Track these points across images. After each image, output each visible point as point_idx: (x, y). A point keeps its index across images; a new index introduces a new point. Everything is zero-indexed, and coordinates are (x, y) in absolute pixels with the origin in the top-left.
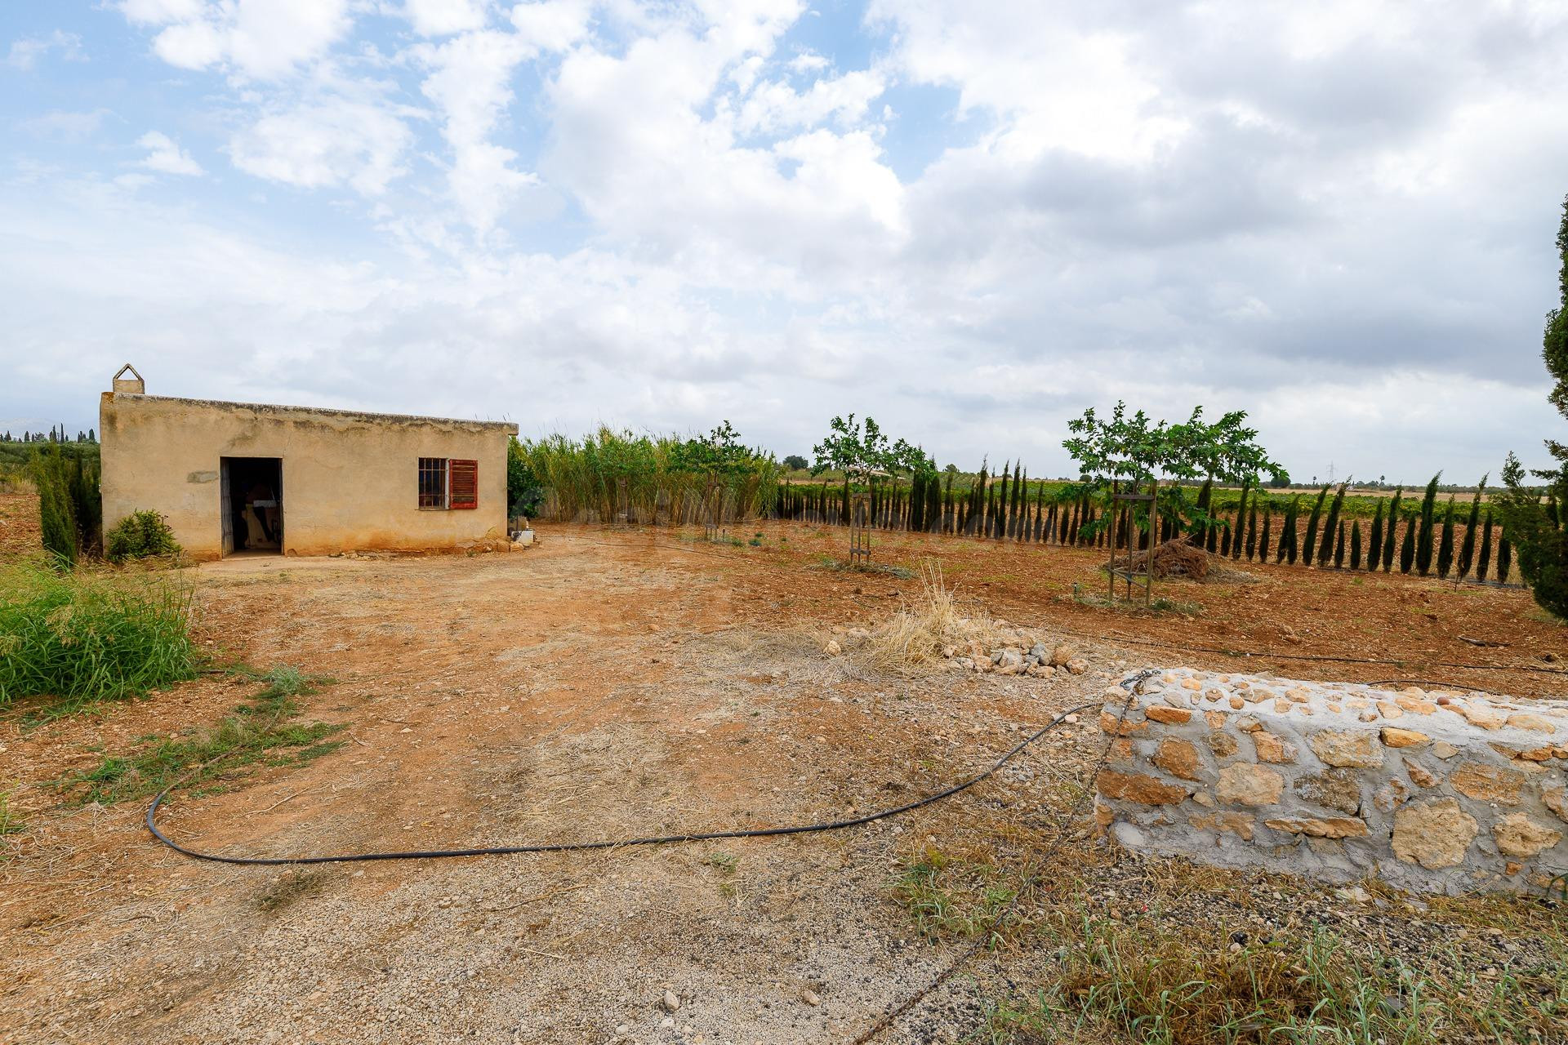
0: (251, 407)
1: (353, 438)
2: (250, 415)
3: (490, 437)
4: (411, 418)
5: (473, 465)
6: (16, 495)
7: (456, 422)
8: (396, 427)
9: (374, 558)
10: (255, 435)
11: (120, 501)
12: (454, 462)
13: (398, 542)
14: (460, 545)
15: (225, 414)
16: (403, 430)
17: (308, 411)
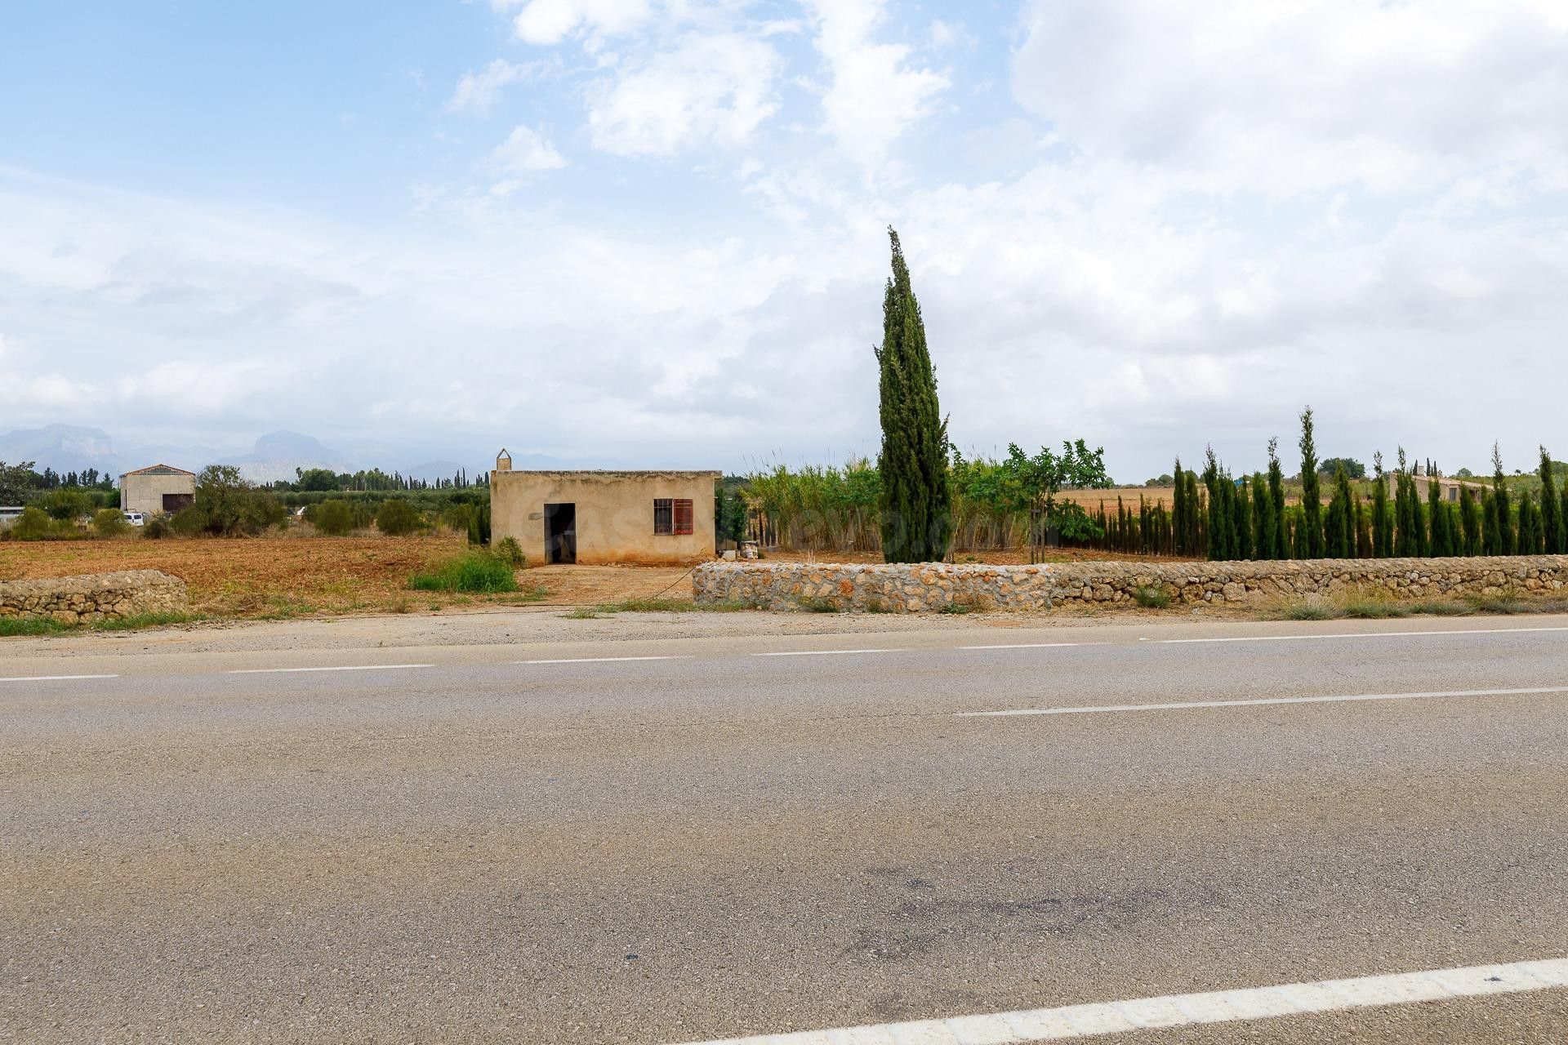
0: (559, 473)
1: (614, 487)
2: (558, 478)
3: (702, 481)
4: (649, 472)
5: (690, 502)
6: (440, 538)
7: (677, 473)
8: (639, 479)
9: (624, 566)
10: (561, 490)
11: (498, 531)
12: (677, 501)
13: (641, 557)
14: (682, 560)
15: (546, 478)
16: (644, 481)
17: (588, 473)
